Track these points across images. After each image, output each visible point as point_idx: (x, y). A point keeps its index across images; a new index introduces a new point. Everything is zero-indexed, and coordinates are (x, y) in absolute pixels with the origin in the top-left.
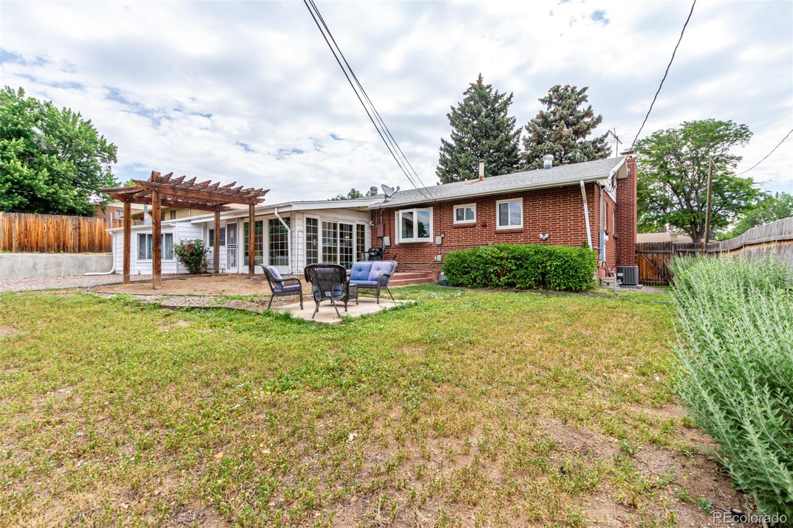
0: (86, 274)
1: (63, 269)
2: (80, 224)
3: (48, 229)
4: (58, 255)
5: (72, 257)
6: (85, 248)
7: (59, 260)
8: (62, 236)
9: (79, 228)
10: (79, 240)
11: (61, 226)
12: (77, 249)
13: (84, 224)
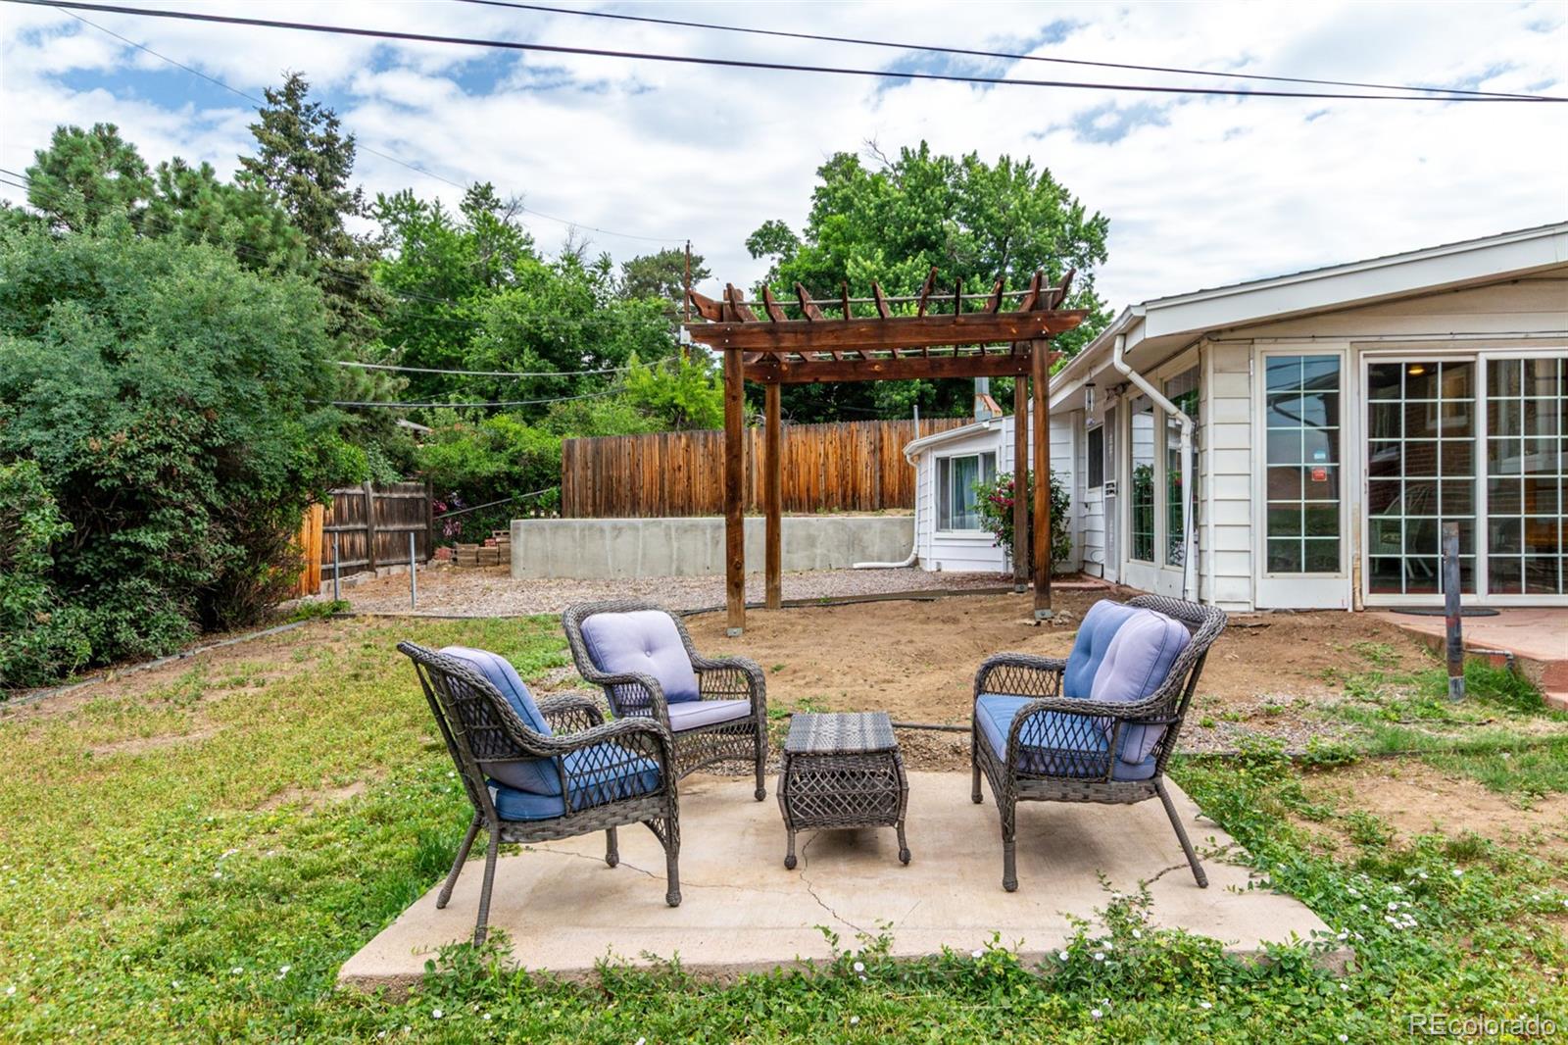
0: (856, 566)
1: (818, 551)
2: (881, 439)
3: (826, 456)
4: (813, 519)
5: (835, 522)
6: (892, 497)
7: (812, 531)
8: (849, 471)
9: (881, 449)
10: (882, 477)
11: (849, 449)
12: (877, 503)
13: (890, 438)
